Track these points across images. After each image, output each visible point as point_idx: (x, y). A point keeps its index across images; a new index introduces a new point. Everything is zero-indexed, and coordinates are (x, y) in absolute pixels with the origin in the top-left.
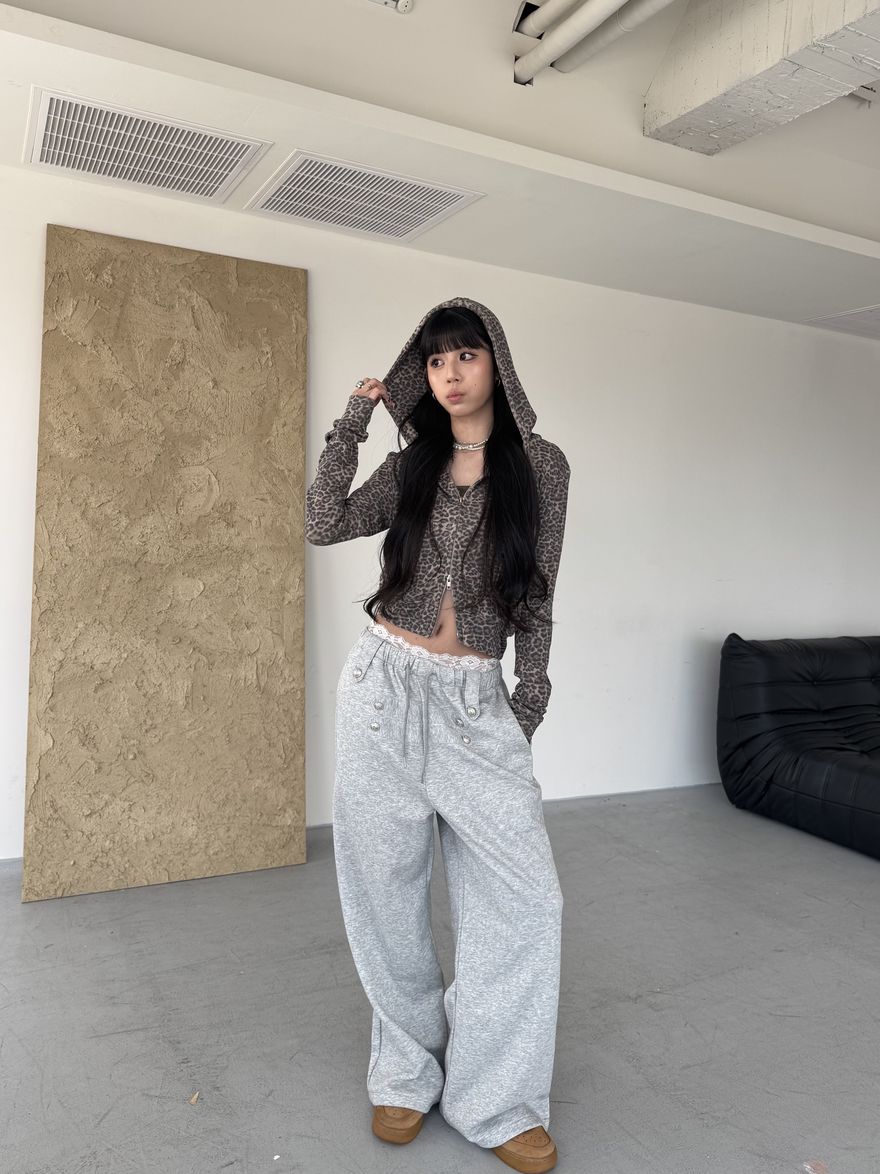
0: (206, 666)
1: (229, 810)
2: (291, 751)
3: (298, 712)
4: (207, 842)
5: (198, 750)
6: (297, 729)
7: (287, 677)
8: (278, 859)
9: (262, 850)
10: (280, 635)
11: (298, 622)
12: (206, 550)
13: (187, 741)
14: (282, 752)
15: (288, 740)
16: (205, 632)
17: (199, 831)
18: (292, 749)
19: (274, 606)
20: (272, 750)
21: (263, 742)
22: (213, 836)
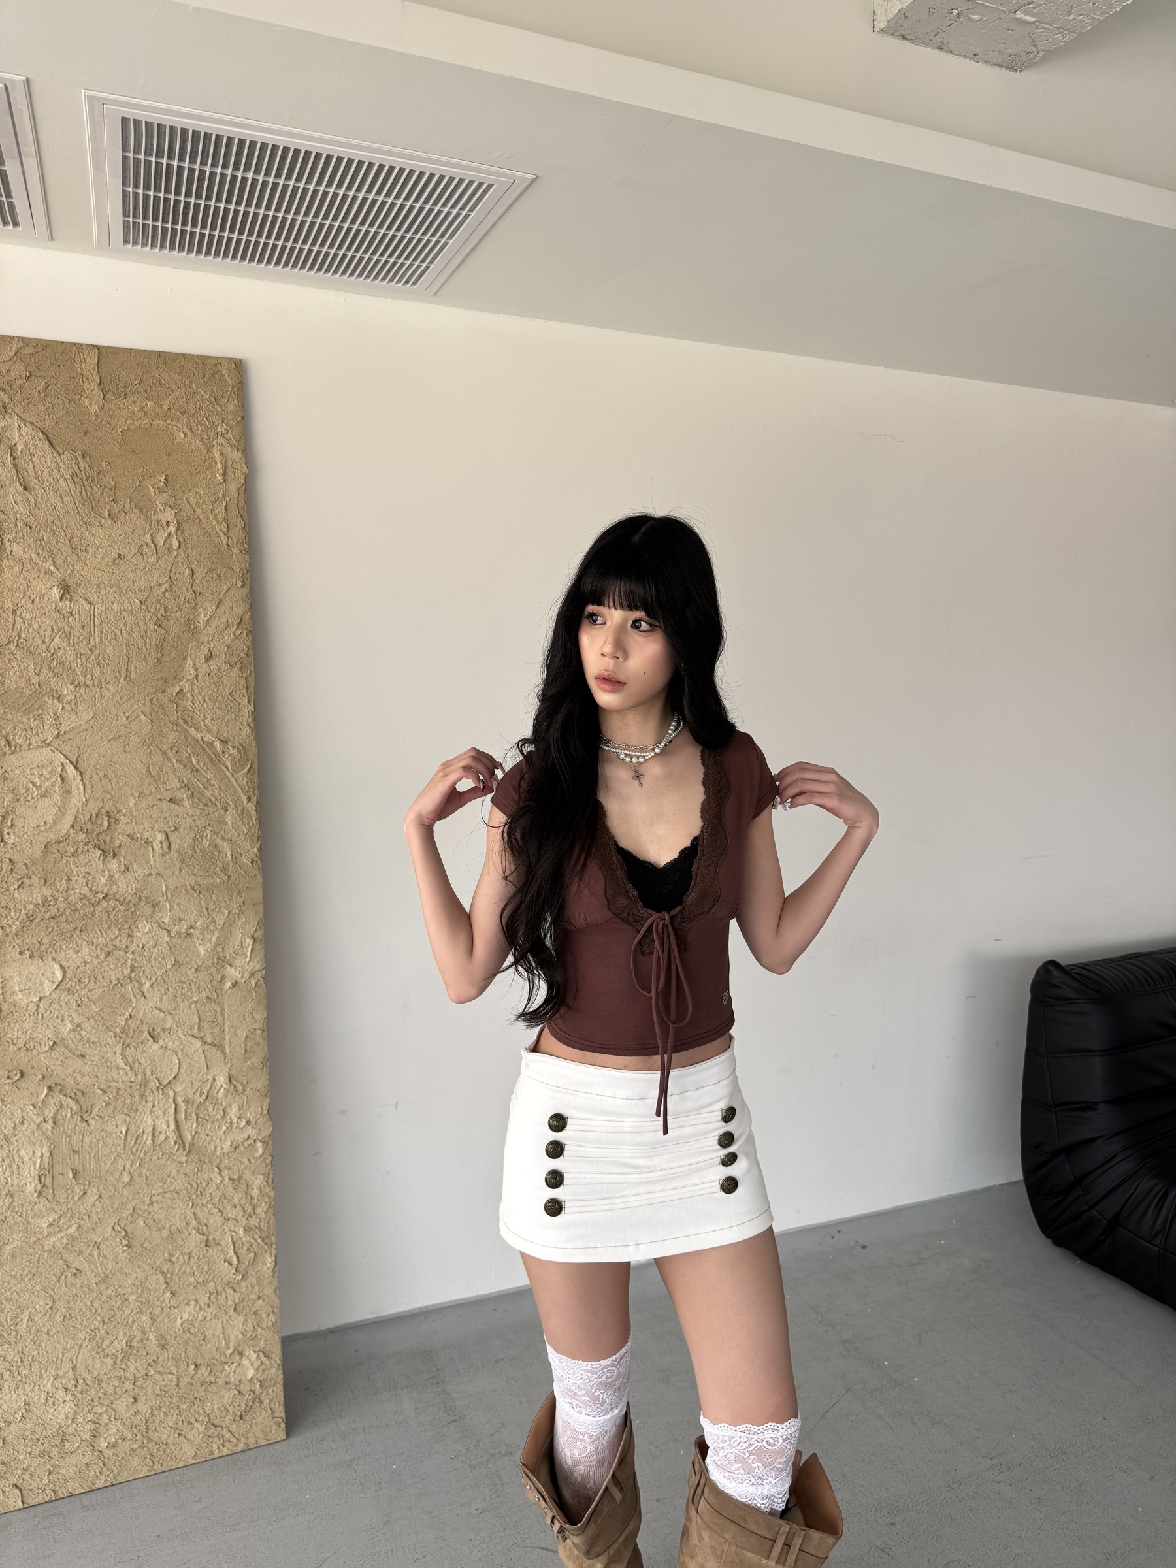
0: (75, 1117)
1: (135, 1366)
2: (248, 1250)
4: (93, 1428)
5: (68, 1267)
6: (259, 1210)
7: (235, 1120)
8: (233, 1439)
9: (202, 1429)
10: (218, 1046)
11: (253, 1017)
12: (62, 905)
13: (46, 1254)
14: (231, 1253)
15: (241, 1232)
16: (70, 1054)
17: (78, 1411)
18: (251, 1245)
19: (203, 995)
20: (213, 1252)
21: (195, 1239)
22: (105, 1418)
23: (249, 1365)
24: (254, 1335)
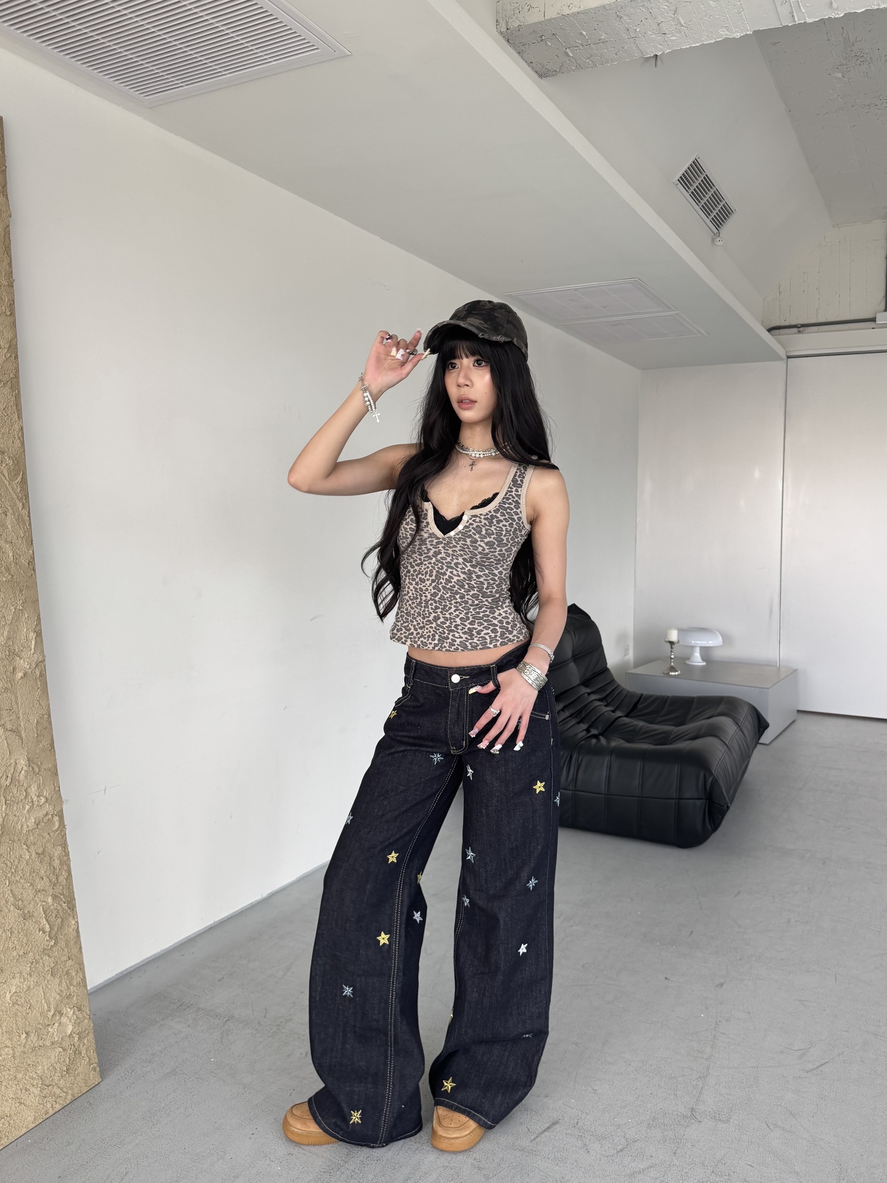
2: (55, 917)
3: (58, 851)
6: (60, 879)
7: (35, 799)
8: (62, 1094)
10: (16, 731)
11: (39, 705)
14: (44, 922)
15: (50, 900)
18: (58, 912)
20: (29, 924)
23: (68, 1021)
24: (68, 994)
